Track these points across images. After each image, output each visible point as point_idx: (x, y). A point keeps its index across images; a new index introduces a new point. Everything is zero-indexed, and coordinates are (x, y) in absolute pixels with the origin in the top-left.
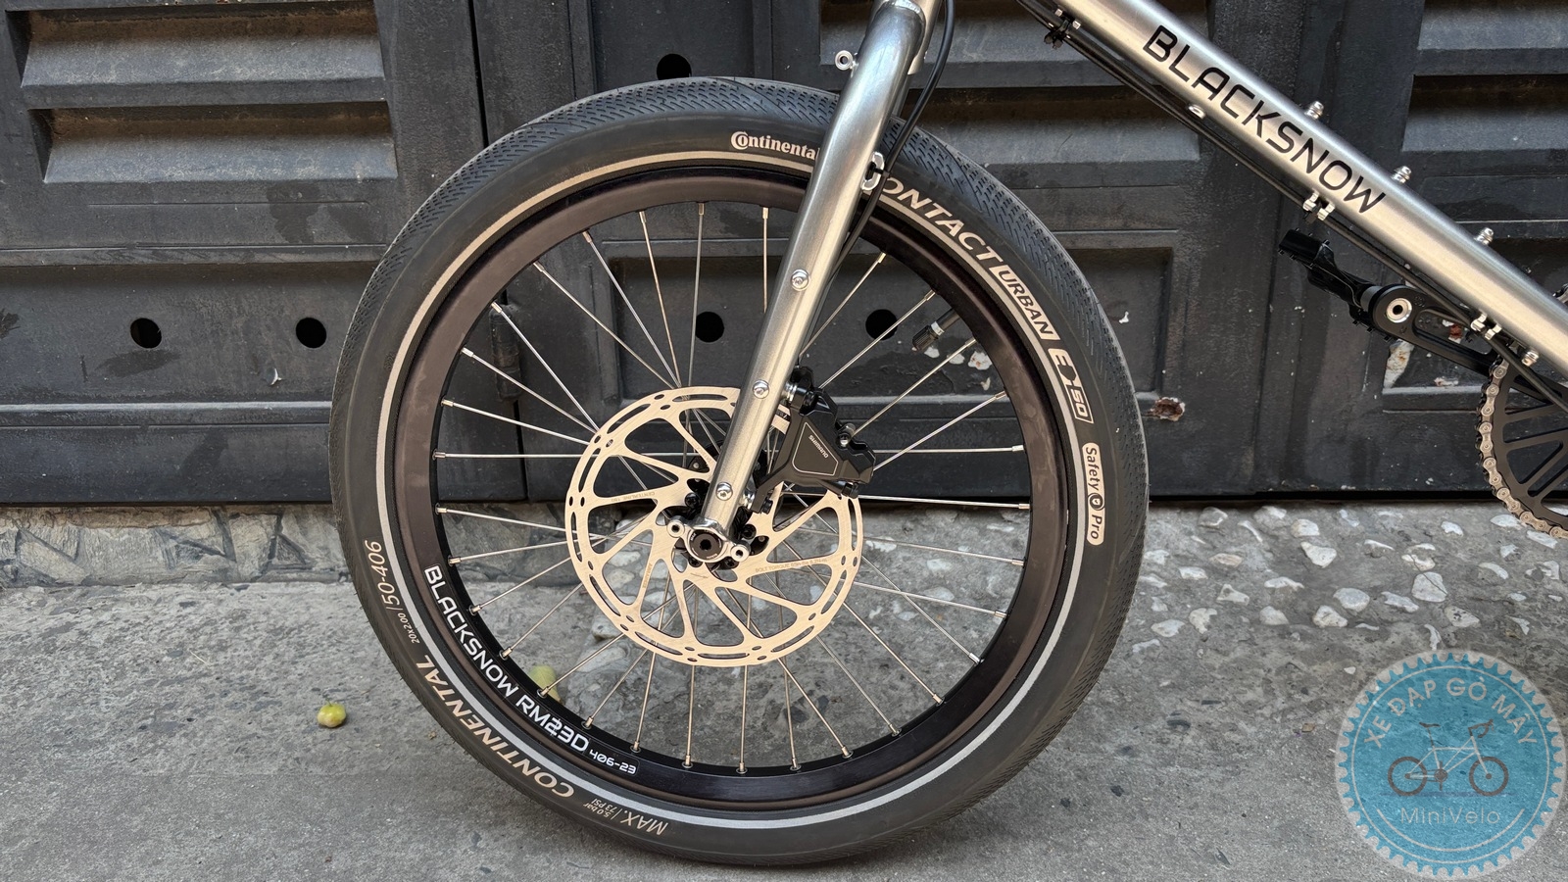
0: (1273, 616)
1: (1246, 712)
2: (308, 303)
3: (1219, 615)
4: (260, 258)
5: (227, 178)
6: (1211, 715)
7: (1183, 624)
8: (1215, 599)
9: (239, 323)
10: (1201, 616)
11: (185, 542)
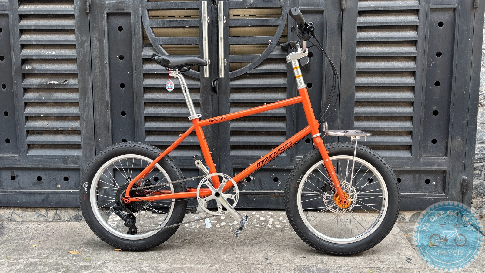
4: (59, 167)
5: (55, 155)
7: (195, 227)
8: (202, 223)
10: (198, 226)
11: (40, 214)
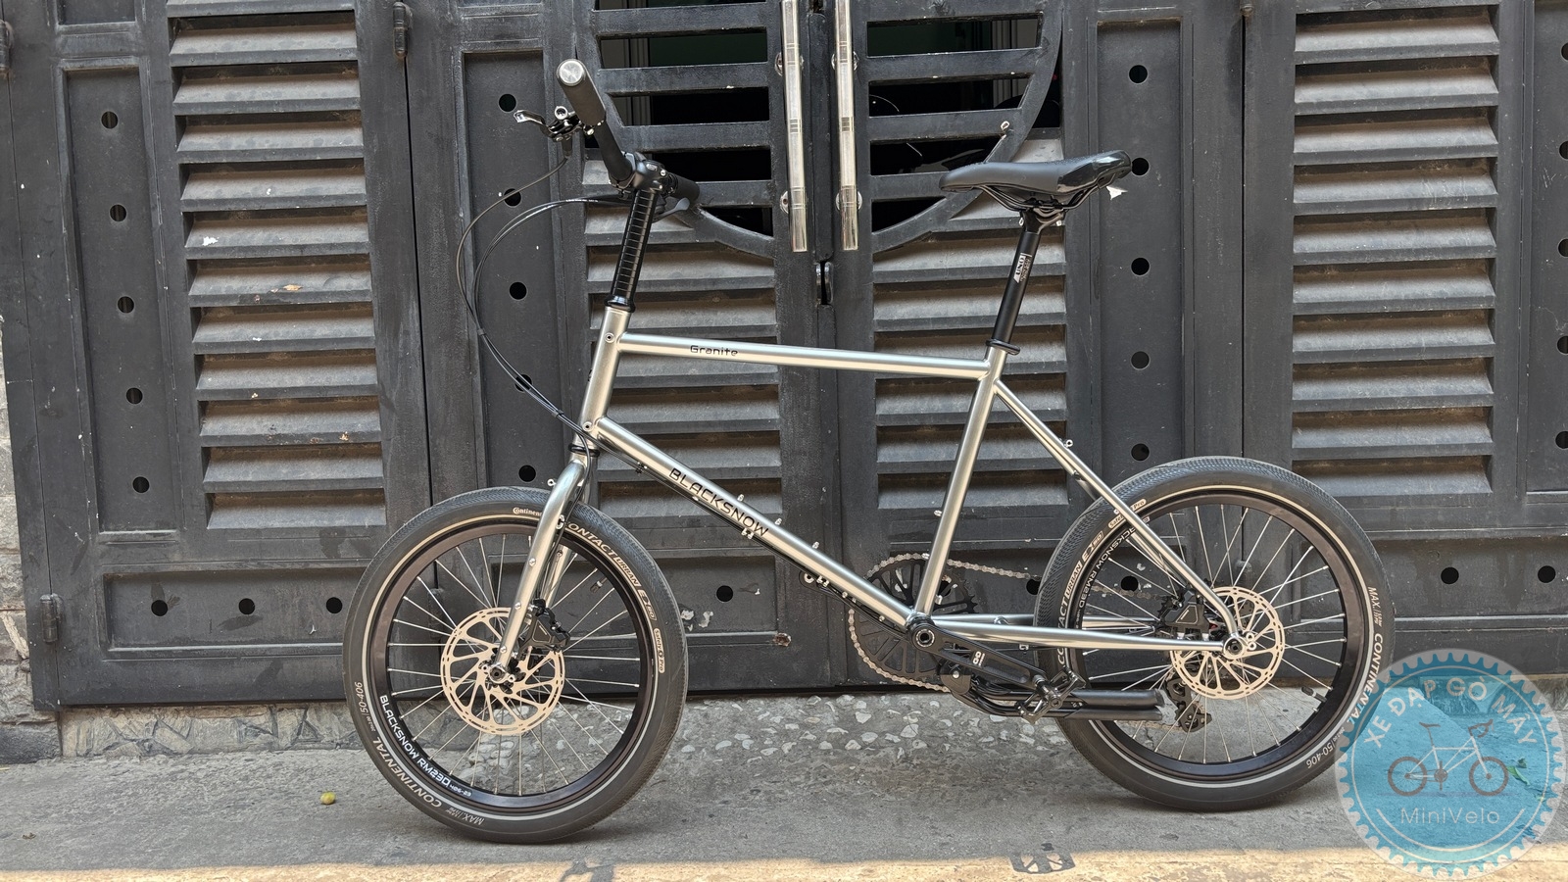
2: (334, 590)
4: (311, 566)
5: (300, 526)
7: (777, 749)
9: (296, 601)
11: (251, 726)
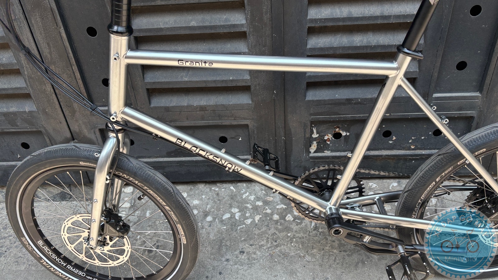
0: (276, 217)
1: (260, 248)
2: (23, 139)
3: (262, 217)
6: (251, 249)
7: (252, 220)
8: (263, 212)
9: (5, 144)
10: (258, 217)
